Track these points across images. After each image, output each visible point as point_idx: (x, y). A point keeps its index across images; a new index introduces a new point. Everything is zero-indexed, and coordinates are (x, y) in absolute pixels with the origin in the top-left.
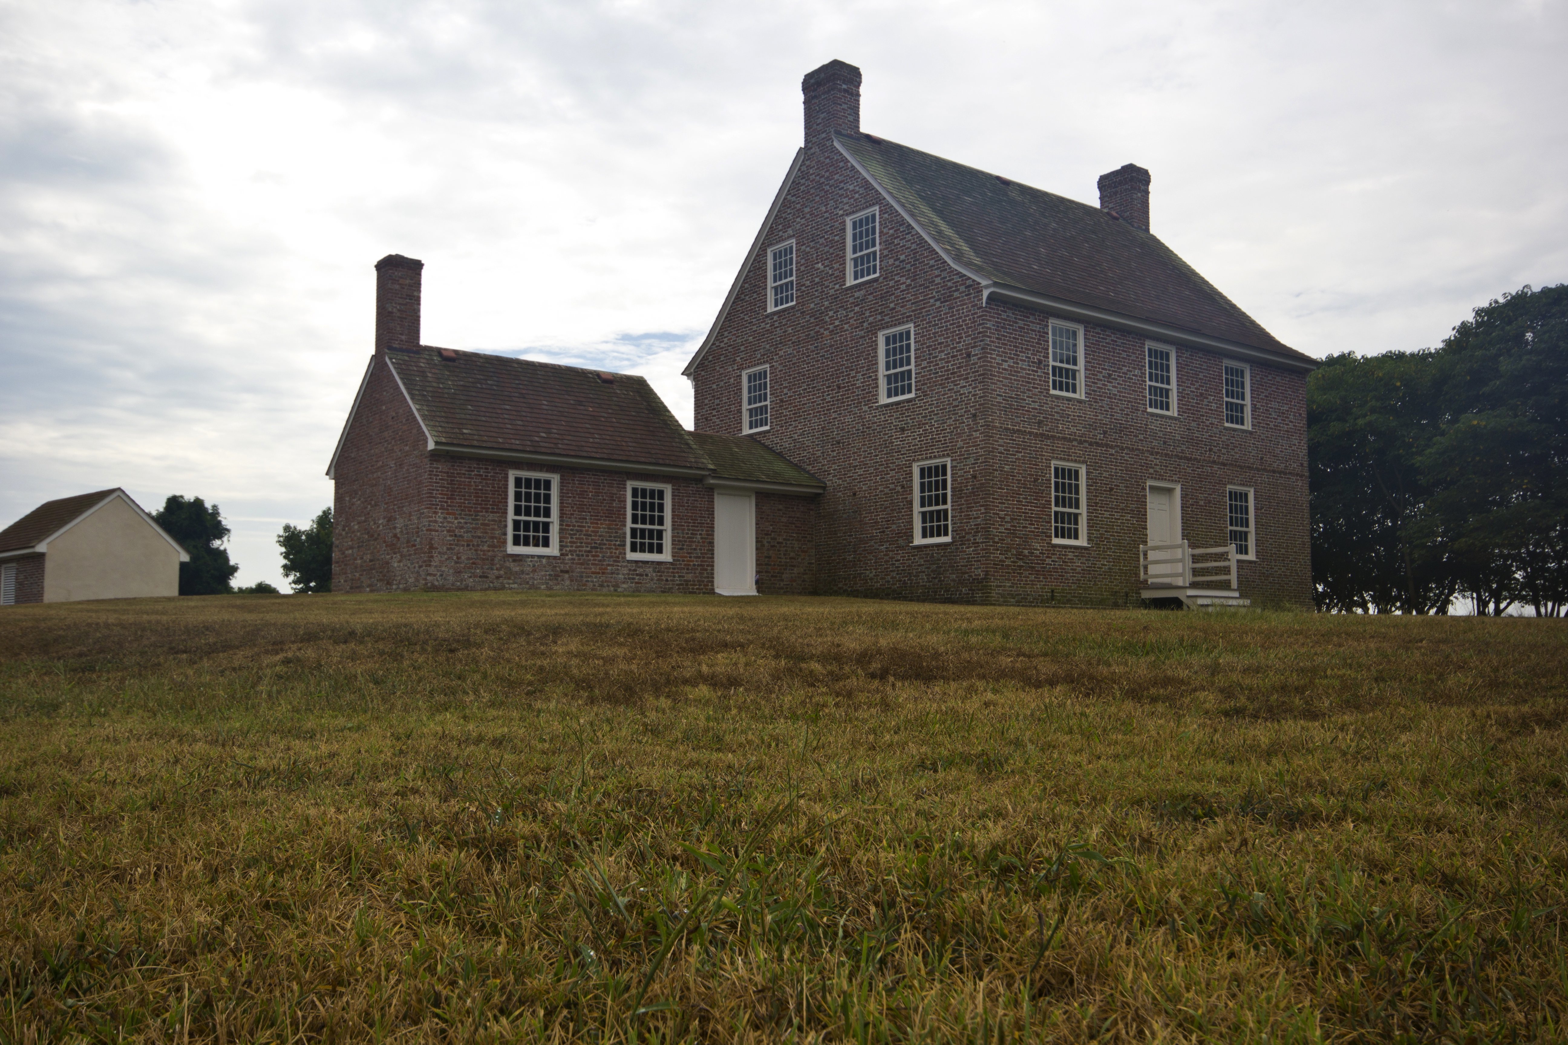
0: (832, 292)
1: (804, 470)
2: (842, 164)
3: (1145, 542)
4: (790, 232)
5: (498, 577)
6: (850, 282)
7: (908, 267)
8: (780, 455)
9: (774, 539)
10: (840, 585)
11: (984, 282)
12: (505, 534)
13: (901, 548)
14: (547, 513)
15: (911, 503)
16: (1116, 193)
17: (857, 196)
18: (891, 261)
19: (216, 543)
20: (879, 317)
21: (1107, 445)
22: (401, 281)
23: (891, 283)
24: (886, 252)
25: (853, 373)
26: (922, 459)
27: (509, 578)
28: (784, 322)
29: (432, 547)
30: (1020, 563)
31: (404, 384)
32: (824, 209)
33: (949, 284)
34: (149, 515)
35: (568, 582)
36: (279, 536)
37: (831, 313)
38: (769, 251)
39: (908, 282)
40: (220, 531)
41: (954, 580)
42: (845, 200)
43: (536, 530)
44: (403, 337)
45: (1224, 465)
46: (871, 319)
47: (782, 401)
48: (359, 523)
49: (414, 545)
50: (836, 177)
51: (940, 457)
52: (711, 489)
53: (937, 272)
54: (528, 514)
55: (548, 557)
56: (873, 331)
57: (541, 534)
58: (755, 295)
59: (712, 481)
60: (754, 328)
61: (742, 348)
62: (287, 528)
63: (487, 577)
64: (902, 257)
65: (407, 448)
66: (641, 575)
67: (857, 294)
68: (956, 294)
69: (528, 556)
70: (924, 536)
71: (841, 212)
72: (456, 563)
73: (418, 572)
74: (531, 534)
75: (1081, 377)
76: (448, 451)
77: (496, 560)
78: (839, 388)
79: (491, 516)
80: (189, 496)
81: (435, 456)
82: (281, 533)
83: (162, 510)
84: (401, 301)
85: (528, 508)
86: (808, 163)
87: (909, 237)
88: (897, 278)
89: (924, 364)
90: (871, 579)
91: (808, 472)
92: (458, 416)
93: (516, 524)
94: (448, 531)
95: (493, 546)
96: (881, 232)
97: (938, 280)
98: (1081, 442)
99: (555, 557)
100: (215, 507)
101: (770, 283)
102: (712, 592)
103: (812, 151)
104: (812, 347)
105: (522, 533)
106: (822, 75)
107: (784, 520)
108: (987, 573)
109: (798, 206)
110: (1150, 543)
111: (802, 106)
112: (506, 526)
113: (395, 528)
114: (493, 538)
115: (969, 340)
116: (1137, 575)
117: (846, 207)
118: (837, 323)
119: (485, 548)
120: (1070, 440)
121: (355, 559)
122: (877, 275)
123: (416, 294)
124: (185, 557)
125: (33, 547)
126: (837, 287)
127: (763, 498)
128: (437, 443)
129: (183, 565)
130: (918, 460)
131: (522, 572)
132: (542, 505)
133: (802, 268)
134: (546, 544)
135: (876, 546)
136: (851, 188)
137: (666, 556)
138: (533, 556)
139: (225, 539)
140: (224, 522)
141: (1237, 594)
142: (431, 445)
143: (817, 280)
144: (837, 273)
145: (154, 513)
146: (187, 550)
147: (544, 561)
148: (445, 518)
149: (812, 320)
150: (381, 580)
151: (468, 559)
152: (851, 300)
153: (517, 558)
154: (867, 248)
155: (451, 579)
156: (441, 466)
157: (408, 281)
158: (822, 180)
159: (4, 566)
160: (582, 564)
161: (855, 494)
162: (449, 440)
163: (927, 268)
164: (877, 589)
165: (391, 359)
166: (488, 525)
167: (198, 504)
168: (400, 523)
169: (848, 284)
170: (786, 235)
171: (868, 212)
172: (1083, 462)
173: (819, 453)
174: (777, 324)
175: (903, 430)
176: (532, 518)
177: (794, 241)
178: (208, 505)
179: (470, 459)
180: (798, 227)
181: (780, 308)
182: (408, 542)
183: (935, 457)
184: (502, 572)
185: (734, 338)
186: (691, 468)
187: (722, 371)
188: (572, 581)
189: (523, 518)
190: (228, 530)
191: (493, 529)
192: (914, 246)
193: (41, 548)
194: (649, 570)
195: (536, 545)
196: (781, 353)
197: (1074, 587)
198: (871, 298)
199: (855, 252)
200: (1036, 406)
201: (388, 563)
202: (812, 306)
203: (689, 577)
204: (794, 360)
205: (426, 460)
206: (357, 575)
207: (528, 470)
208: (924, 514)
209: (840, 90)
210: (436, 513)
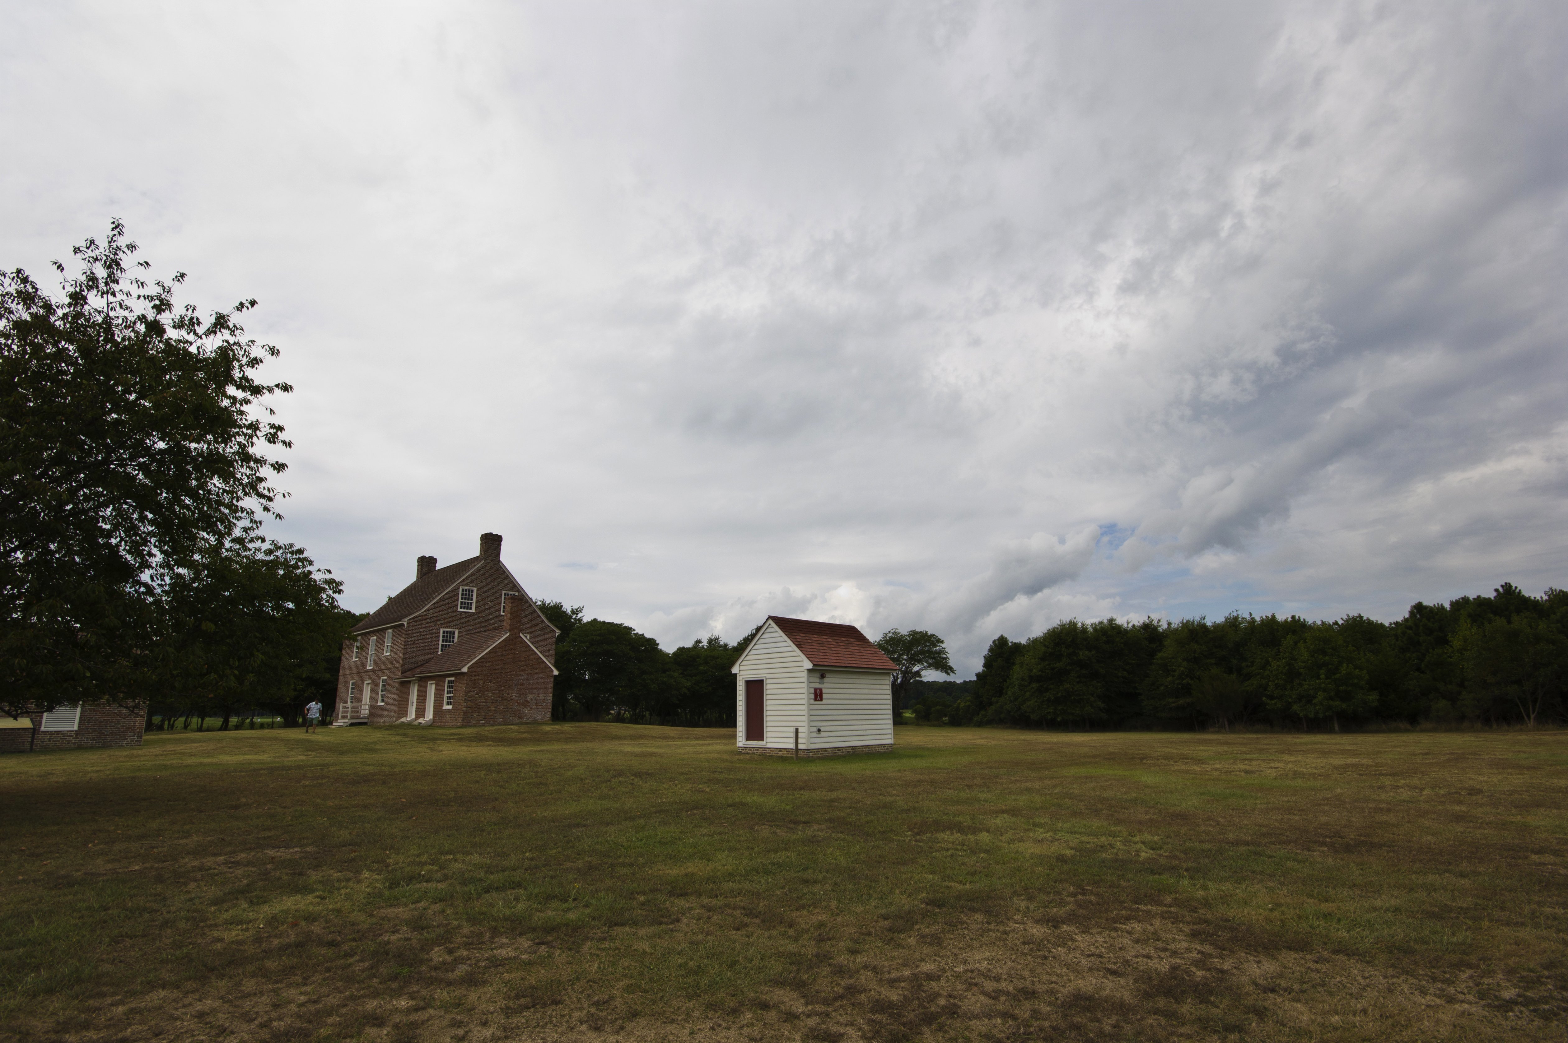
28: (468, 617)
61: (442, 619)
174: (464, 616)
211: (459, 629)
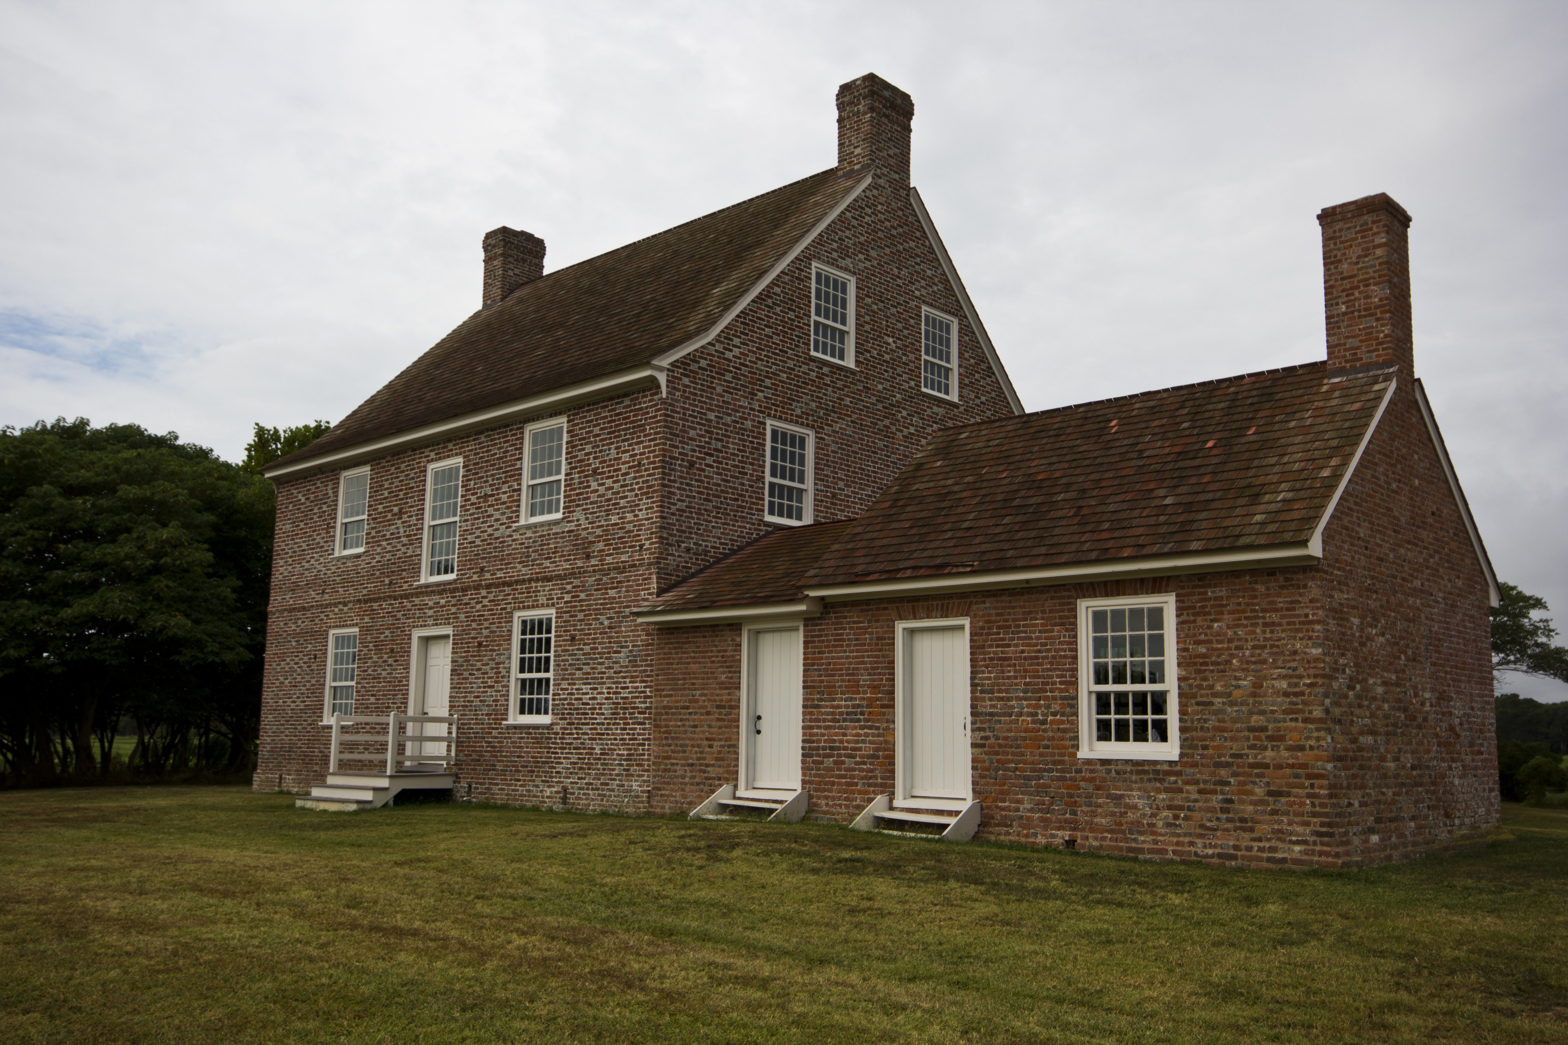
28: (839, 384)
47: (834, 496)
61: (768, 382)
174: (827, 381)
196: (837, 426)
204: (855, 447)
211: (818, 430)
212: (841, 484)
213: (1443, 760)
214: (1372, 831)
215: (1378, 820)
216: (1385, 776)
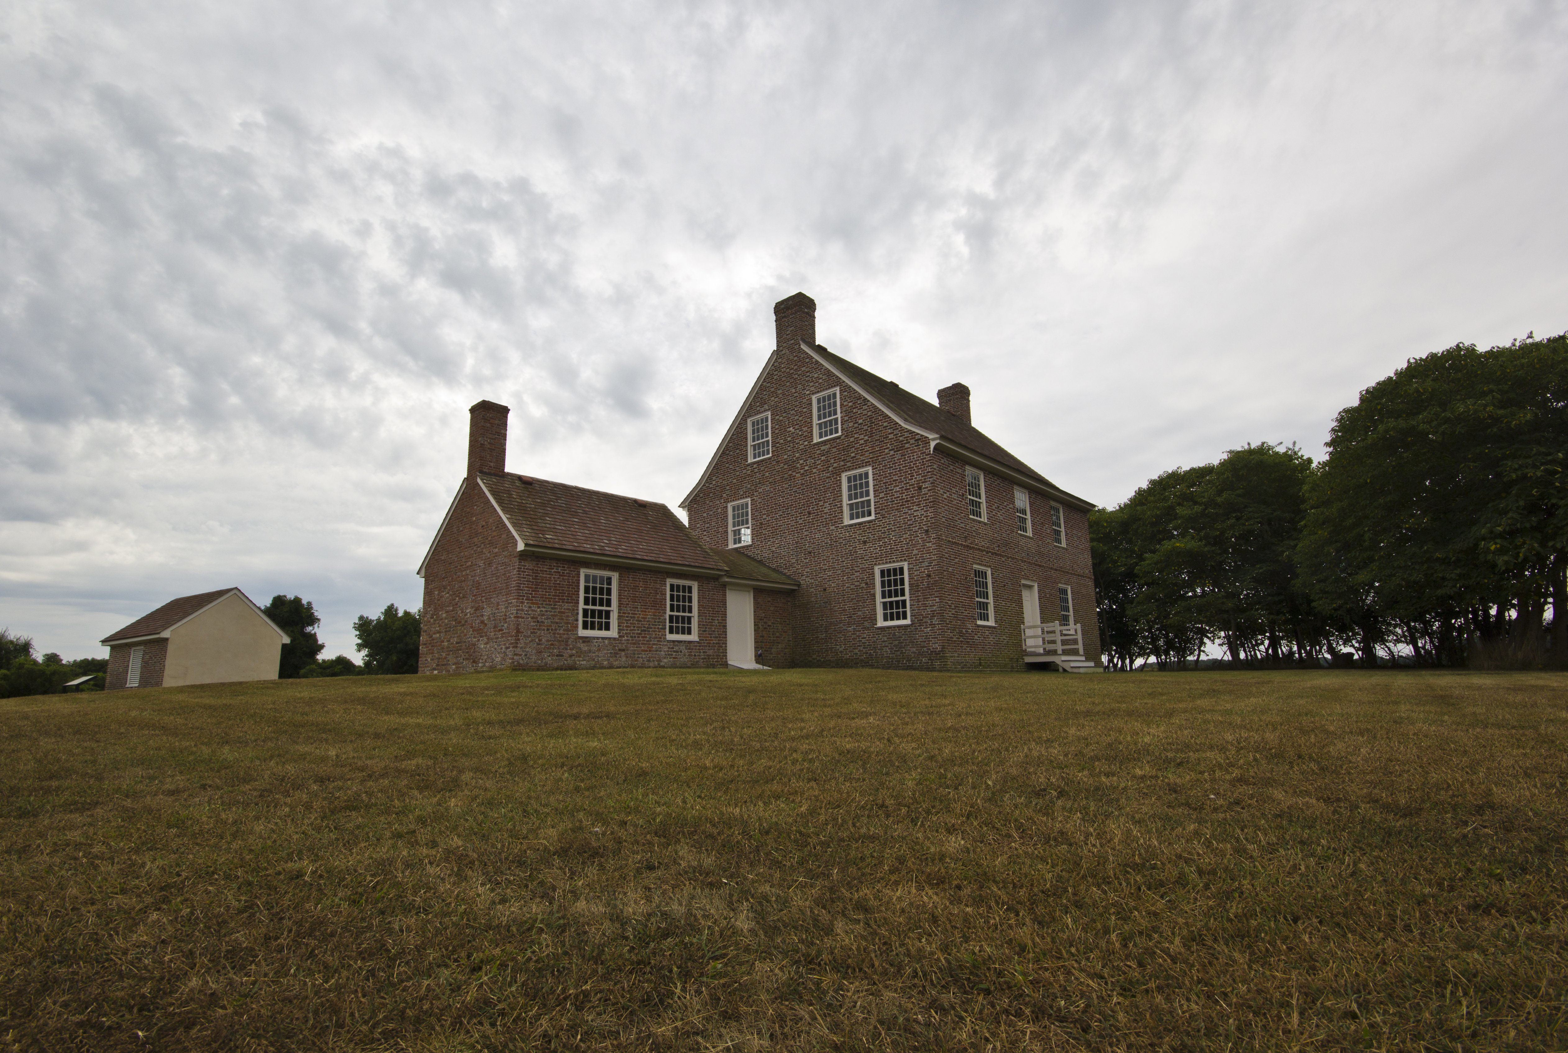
0: (802, 447)
1: (781, 573)
2: (807, 360)
3: (1023, 623)
4: (766, 407)
5: (571, 656)
6: (816, 440)
7: (866, 428)
8: (761, 562)
9: (765, 623)
10: (814, 657)
11: (931, 436)
12: (577, 620)
13: (868, 629)
14: (609, 603)
15: (874, 595)
16: (950, 400)
17: (821, 381)
18: (851, 424)
19: (309, 629)
20: (842, 463)
21: (1000, 555)
22: (491, 421)
23: (852, 439)
24: (846, 418)
25: (821, 503)
26: (883, 563)
27: (580, 656)
28: (762, 468)
29: (518, 631)
30: (961, 639)
31: (495, 498)
32: (794, 391)
33: (901, 439)
34: (259, 608)
35: (624, 659)
36: (355, 624)
37: (801, 462)
38: (749, 420)
39: (866, 438)
40: (312, 620)
41: (914, 652)
42: (811, 384)
43: (600, 617)
44: (492, 464)
45: (1056, 570)
46: (835, 465)
47: (761, 524)
48: (447, 612)
49: (502, 630)
50: (803, 369)
51: (898, 561)
52: (724, 586)
53: (890, 431)
54: (594, 604)
55: (610, 638)
56: (837, 473)
57: (604, 620)
58: (738, 451)
59: (727, 580)
60: (738, 473)
61: (728, 488)
62: (361, 618)
63: (562, 656)
64: (860, 421)
65: (497, 550)
66: (677, 652)
67: (822, 448)
68: (907, 446)
69: (594, 638)
70: (885, 619)
71: (808, 392)
72: (538, 644)
73: (505, 652)
74: (596, 620)
75: (984, 506)
76: (533, 552)
77: (570, 642)
78: (809, 513)
79: (566, 606)
80: (291, 596)
81: (523, 555)
82: (357, 621)
83: (269, 605)
84: (491, 436)
85: (594, 599)
86: (780, 360)
87: (865, 407)
88: (856, 436)
89: (882, 495)
90: (841, 652)
91: (785, 574)
92: (540, 525)
93: (585, 612)
94: (532, 618)
95: (568, 630)
96: (842, 405)
97: (891, 436)
98: (987, 552)
99: (614, 639)
100: (309, 603)
101: (750, 443)
102: (726, 665)
103: (784, 352)
104: (786, 486)
105: (589, 619)
106: (791, 302)
107: (772, 609)
108: (943, 647)
109: (773, 390)
110: (1027, 624)
111: (774, 323)
112: (578, 614)
113: (482, 616)
114: (567, 623)
115: (919, 478)
116: (1021, 646)
117: (812, 389)
118: (806, 468)
119: (561, 632)
120: (982, 551)
121: (443, 642)
122: (840, 434)
123: (503, 431)
124: (287, 640)
125: (159, 633)
126: (806, 443)
127: (758, 592)
128: (526, 545)
129: (284, 646)
130: (879, 564)
131: (590, 651)
132: (605, 597)
133: (777, 431)
134: (607, 628)
135: (845, 628)
136: (816, 376)
137: (694, 637)
138: (598, 638)
139: (316, 626)
140: (316, 614)
141: (1083, 658)
142: (521, 546)
143: (789, 439)
144: (805, 434)
145: (263, 608)
146: (287, 633)
147: (606, 641)
148: (530, 607)
149: (786, 467)
150: (467, 659)
151: (548, 641)
152: (818, 452)
153: (586, 640)
154: (830, 416)
155: (534, 658)
156: (529, 565)
157: (497, 422)
158: (792, 371)
159: (133, 649)
160: (634, 644)
161: (825, 590)
162: (536, 543)
163: (881, 428)
164: (846, 659)
165: (482, 480)
166: (564, 613)
167: (297, 601)
168: (487, 612)
169: (815, 441)
170: (763, 409)
171: (830, 391)
172: (990, 566)
173: (794, 561)
174: (756, 470)
175: (865, 542)
176: (598, 608)
177: (769, 413)
178: (304, 602)
179: (551, 559)
180: (772, 403)
181: (757, 459)
182: (495, 627)
183: (894, 562)
184: (574, 652)
185: (721, 481)
186: (713, 569)
187: (711, 504)
188: (627, 657)
189: (590, 607)
190: (319, 620)
191: (568, 616)
192: (869, 414)
193: (165, 634)
194: (683, 648)
195: (600, 629)
196: (761, 490)
197: (990, 655)
198: (834, 450)
199: (819, 419)
200: (962, 525)
201: (474, 645)
202: (786, 457)
203: (710, 652)
204: (772, 495)
205: (516, 559)
206: (444, 655)
207: (595, 569)
208: (885, 604)
209: (804, 312)
210: (522, 603)
212: (764, 517)
213: (475, 637)
214: (435, 669)
215: (437, 665)
216: (443, 648)
